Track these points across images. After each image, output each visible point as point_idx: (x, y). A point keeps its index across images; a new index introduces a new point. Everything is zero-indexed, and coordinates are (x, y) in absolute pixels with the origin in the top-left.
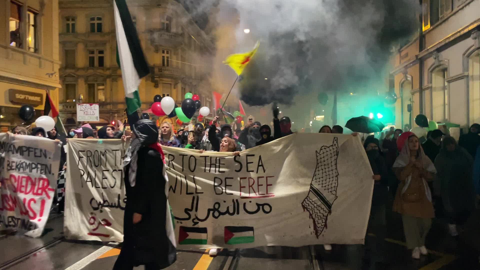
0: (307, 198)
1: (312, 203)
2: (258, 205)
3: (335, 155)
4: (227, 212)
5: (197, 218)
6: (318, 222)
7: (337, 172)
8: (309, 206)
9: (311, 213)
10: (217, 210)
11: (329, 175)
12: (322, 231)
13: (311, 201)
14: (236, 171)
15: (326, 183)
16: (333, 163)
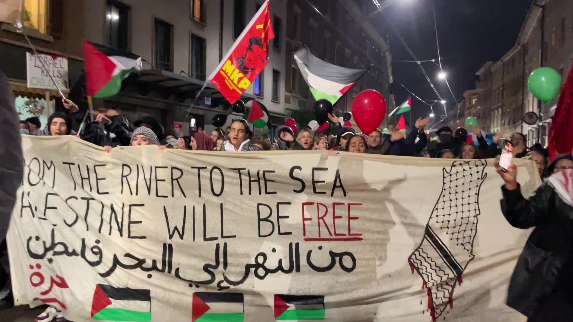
0: (419, 250)
1: (427, 261)
2: (332, 254)
3: (478, 179)
4: (280, 268)
5: (226, 279)
6: (436, 294)
7: (477, 208)
8: (421, 265)
9: (427, 280)
10: (262, 266)
11: (463, 212)
12: (443, 310)
13: (425, 255)
14: (295, 191)
15: (454, 227)
16: (473, 192)
